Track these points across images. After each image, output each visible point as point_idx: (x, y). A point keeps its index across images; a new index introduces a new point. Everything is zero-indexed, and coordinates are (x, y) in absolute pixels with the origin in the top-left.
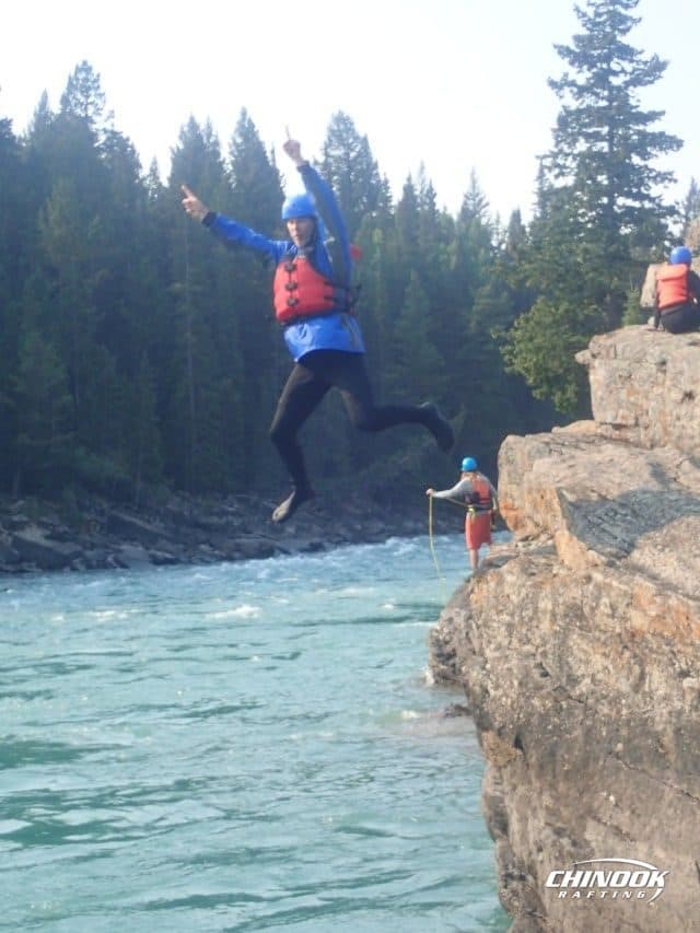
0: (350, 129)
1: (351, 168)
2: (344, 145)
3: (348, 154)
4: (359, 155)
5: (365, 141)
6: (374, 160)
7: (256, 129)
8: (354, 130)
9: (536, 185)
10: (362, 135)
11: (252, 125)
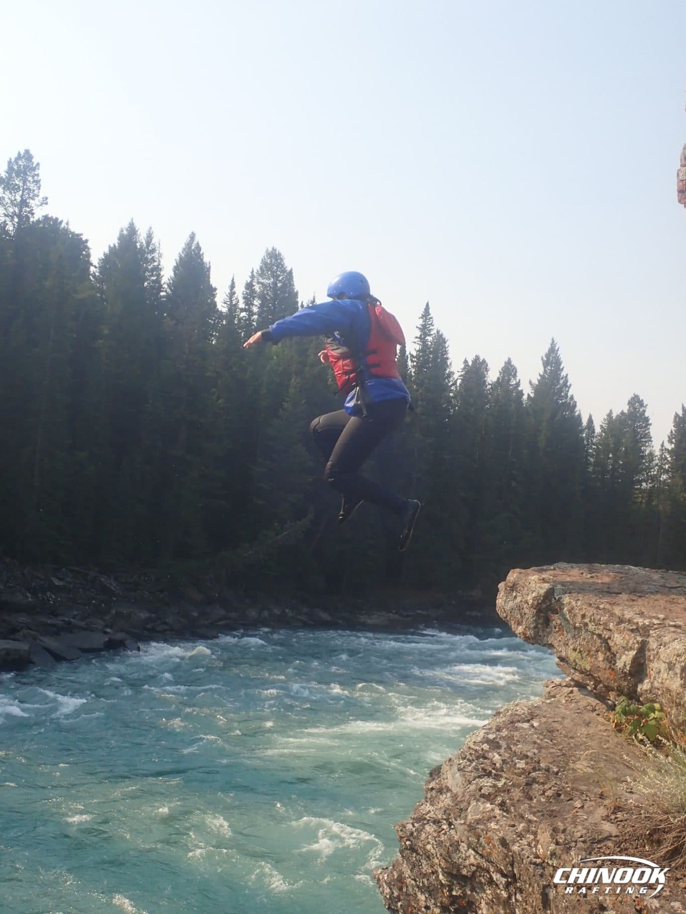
0: (280, 263)
1: (275, 294)
2: (273, 277)
3: (276, 284)
4: (284, 285)
5: (291, 273)
6: (295, 291)
7: (201, 252)
8: (283, 265)
9: (421, 322)
10: (288, 269)
11: (198, 248)
